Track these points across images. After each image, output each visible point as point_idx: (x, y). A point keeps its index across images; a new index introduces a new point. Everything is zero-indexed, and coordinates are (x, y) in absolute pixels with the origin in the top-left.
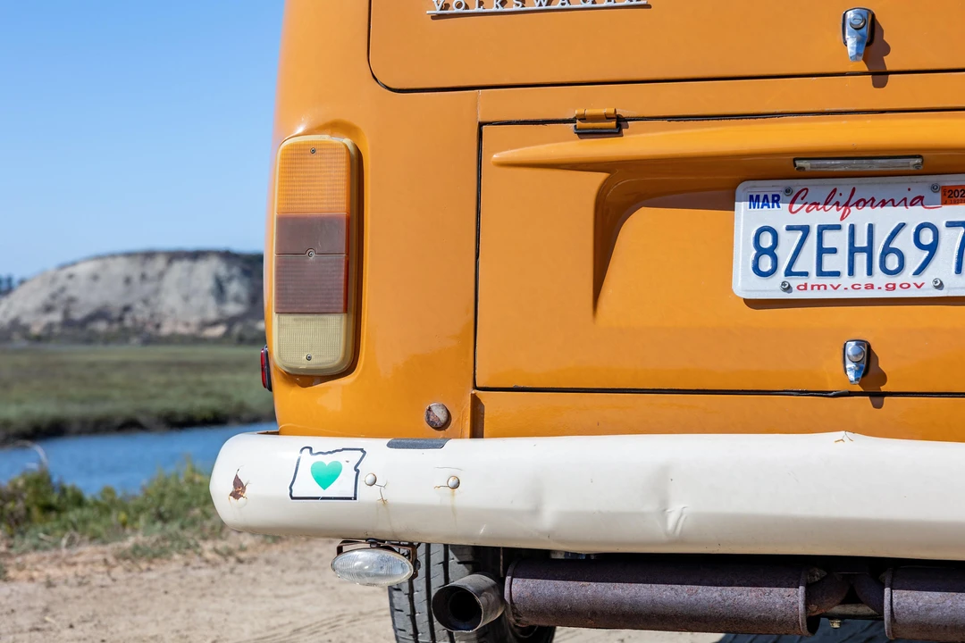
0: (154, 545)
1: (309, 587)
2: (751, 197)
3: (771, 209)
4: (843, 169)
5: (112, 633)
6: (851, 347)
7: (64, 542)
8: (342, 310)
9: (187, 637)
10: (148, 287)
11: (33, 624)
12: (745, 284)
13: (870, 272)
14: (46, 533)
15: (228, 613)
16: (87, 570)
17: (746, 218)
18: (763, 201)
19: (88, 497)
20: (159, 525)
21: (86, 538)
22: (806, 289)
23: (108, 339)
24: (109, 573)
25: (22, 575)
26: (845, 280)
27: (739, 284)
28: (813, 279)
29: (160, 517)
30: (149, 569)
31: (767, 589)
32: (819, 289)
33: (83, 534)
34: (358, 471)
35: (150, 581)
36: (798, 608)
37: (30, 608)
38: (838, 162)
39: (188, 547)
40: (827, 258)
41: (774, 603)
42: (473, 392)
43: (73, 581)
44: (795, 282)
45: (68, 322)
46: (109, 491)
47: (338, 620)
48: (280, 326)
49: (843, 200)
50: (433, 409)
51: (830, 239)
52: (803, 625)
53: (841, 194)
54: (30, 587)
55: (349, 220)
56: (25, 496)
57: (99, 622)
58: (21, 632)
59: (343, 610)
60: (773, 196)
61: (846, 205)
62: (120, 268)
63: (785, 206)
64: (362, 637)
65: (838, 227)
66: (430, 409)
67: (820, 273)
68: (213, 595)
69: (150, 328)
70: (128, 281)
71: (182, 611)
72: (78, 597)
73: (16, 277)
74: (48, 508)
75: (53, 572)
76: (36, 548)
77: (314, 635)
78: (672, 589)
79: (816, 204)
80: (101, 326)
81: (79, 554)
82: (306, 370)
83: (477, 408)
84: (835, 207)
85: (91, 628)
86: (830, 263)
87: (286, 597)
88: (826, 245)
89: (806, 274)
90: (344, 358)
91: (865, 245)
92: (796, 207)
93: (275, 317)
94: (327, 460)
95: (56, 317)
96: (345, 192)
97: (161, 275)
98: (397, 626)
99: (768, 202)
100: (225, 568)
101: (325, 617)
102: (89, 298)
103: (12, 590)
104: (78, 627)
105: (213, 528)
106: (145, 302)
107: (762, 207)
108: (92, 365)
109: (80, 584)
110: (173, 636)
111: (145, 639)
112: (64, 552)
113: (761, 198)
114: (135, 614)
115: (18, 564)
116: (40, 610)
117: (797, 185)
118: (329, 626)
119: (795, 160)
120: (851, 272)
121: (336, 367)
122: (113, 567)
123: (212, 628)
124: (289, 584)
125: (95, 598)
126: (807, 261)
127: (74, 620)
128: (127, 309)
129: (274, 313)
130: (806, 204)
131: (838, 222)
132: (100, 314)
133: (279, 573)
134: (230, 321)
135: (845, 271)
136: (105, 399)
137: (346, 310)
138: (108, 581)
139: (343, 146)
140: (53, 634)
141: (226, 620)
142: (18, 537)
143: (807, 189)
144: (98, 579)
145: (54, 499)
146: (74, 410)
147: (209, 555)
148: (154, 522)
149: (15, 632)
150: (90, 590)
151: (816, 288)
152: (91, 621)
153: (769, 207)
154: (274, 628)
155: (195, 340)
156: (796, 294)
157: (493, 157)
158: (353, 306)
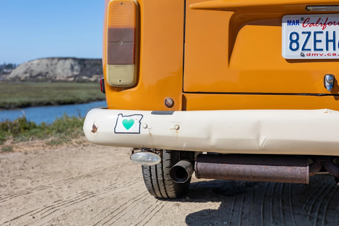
0: (58, 140)
1: (106, 154)
2: (288, 21)
3: (296, 25)
4: (324, 10)
5: (46, 171)
6: (327, 77)
7: (30, 139)
8: (133, 63)
9: (70, 172)
10: (53, 67)
11: (21, 167)
12: (287, 53)
13: (334, 49)
14: (25, 136)
15: (82, 163)
16: (38, 148)
17: (286, 29)
18: (293, 23)
19: (37, 125)
20: (58, 134)
21: (37, 137)
22: (310, 55)
23: (42, 81)
24: (44, 150)
25: (18, 150)
26: (325, 52)
27: (284, 53)
28: (313, 52)
29: (59, 131)
30: (56, 148)
31: (295, 167)
32: (315, 55)
33: (36, 136)
34: (140, 123)
35: (57, 152)
36: (306, 174)
37: (20, 162)
38: (324, 7)
39: (68, 141)
40: (318, 44)
41: (298, 172)
42: (183, 94)
43: (33, 152)
44: (305, 53)
45: (31, 76)
46: (44, 124)
47: (117, 166)
48: (109, 69)
49: (323, 22)
50: (168, 100)
51: (319, 37)
52: (308, 180)
53: (322, 20)
54: (20, 154)
55: (135, 30)
56: (19, 125)
57: (42, 166)
58: (17, 170)
59: (118, 162)
60: (297, 21)
61: (325, 24)
62: (45, 62)
63: (301, 25)
64: (126, 172)
65: (322, 32)
66: (166, 100)
67: (315, 49)
68: (77, 157)
69: (53, 78)
70: (47, 65)
71: (68, 163)
72: (35, 158)
73: (17, 64)
74: (25, 128)
75: (27, 149)
76: (22, 140)
77: (110, 171)
78: (258, 167)
79: (313, 24)
80: (40, 77)
81: (35, 143)
82: (119, 85)
83: (184, 100)
84: (320, 25)
85: (39, 168)
86: (319, 46)
87: (99, 157)
88: (317, 39)
89: (310, 50)
90: (133, 81)
91: (332, 39)
92: (305, 25)
93: (107, 66)
94: (128, 119)
95: (28, 75)
96: (134, 19)
97: (56, 64)
98: (144, 173)
99: (294, 23)
100: (80, 148)
101: (113, 165)
102: (37, 70)
103: (14, 155)
104: (35, 168)
105: (75, 135)
106: (52, 71)
107: (292, 25)
108: (38, 88)
109: (35, 153)
110: (65, 171)
111: (56, 172)
112: (30, 142)
113: (292, 21)
114: (53, 163)
115: (16, 146)
116: (23, 162)
117: (305, 17)
118: (115, 168)
119: (307, 6)
120: (327, 49)
121: (130, 84)
122: (45, 147)
123: (78, 168)
124: (100, 153)
125: (40, 158)
126: (310, 45)
127: (34, 166)
128: (47, 73)
129: (107, 64)
130: (309, 24)
131: (322, 31)
132: (40, 74)
133: (96, 149)
134: (75, 76)
135: (325, 49)
136: (41, 97)
137: (134, 63)
138: (44, 152)
139: (133, 2)
140: (27, 171)
141: (82, 166)
142: (16, 137)
143: (309, 18)
144: (41, 151)
145: (27, 126)
146: (33, 100)
147: (75, 144)
148: (57, 133)
149: (14, 170)
150: (39, 155)
151: (314, 55)
152: (39, 166)
153: (295, 25)
154: (97, 169)
155: (66, 81)
156: (306, 57)
157: (190, 6)
158: (137, 62)
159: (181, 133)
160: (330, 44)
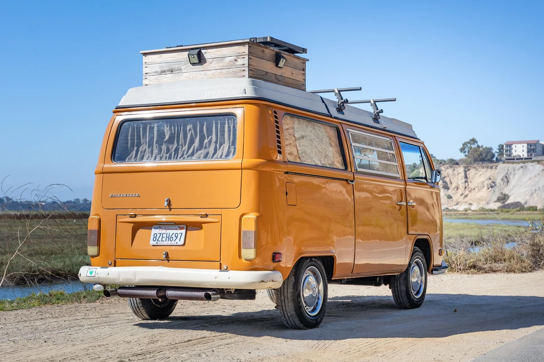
2: (154, 228)
6: (165, 252)
8: (97, 245)
12: (152, 242)
13: (168, 241)
17: (154, 231)
28: (161, 242)
34: (96, 272)
36: (155, 294)
41: (152, 293)
42: (115, 259)
44: (158, 242)
48: (89, 248)
50: (109, 262)
55: (98, 231)
61: (167, 230)
82: (93, 255)
83: (115, 262)
86: (163, 239)
88: (163, 236)
94: (92, 270)
96: (98, 226)
107: (156, 230)
113: (156, 228)
121: (96, 255)
126: (160, 239)
130: (161, 229)
131: (165, 233)
135: (165, 241)
139: (99, 218)
156: (158, 244)
157: (118, 220)
158: (99, 244)
159: (110, 276)
160: (167, 238)
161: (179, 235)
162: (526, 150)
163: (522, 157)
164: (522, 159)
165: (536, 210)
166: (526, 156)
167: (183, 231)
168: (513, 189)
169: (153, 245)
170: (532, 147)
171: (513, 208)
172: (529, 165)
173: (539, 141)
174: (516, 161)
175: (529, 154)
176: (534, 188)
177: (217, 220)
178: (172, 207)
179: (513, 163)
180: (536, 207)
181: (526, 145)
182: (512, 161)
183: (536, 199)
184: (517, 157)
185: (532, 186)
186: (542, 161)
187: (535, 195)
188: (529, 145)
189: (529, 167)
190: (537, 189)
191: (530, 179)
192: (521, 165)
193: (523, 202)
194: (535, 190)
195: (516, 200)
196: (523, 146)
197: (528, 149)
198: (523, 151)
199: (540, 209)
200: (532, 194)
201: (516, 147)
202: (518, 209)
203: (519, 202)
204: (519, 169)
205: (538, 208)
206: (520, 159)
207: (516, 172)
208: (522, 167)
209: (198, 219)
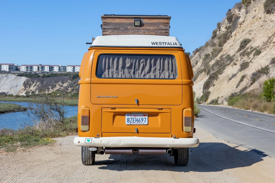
2: (127, 115)
6: (136, 129)
12: (127, 123)
17: (127, 117)
31: (129, 150)
34: (92, 140)
36: (132, 152)
38: (135, 113)
42: (101, 133)
44: (131, 123)
50: (97, 134)
51: (134, 119)
63: (130, 116)
78: (120, 150)
84: (134, 116)
86: (134, 121)
93: (81, 126)
94: (88, 139)
96: (88, 114)
119: (131, 112)
121: (88, 130)
126: (132, 121)
130: (132, 116)
139: (88, 109)
151: (133, 124)
156: (131, 124)
157: (103, 111)
158: (89, 125)
159: (102, 143)
160: (137, 121)
161: (144, 119)
162: (8, 68)
163: (6, 71)
164: (6, 72)
165: (13, 96)
166: (8, 71)
167: (147, 117)
168: (1, 86)
169: (127, 125)
170: (11, 67)
171: (2, 95)
172: (10, 75)
173: (14, 64)
174: (3, 73)
175: (10, 70)
176: (12, 86)
177: (169, 112)
178: (139, 104)
179: (2, 74)
180: (13, 95)
181: (8, 66)
182: (1, 73)
183: (12, 91)
184: (4, 71)
185: (11, 85)
186: (15, 73)
187: (12, 89)
188: (10, 65)
189: (9, 76)
190: (13, 86)
191: (10, 82)
192: (6, 75)
193: (6, 92)
194: (12, 87)
195: (4, 91)
196: (7, 66)
197: (9, 67)
198: (7, 68)
199: (14, 96)
200: (11, 89)
201: (3, 66)
202: (4, 95)
203: (4, 92)
204: (5, 77)
205: (14, 95)
206: (5, 72)
207: (3, 78)
208: (6, 76)
209: (157, 111)
